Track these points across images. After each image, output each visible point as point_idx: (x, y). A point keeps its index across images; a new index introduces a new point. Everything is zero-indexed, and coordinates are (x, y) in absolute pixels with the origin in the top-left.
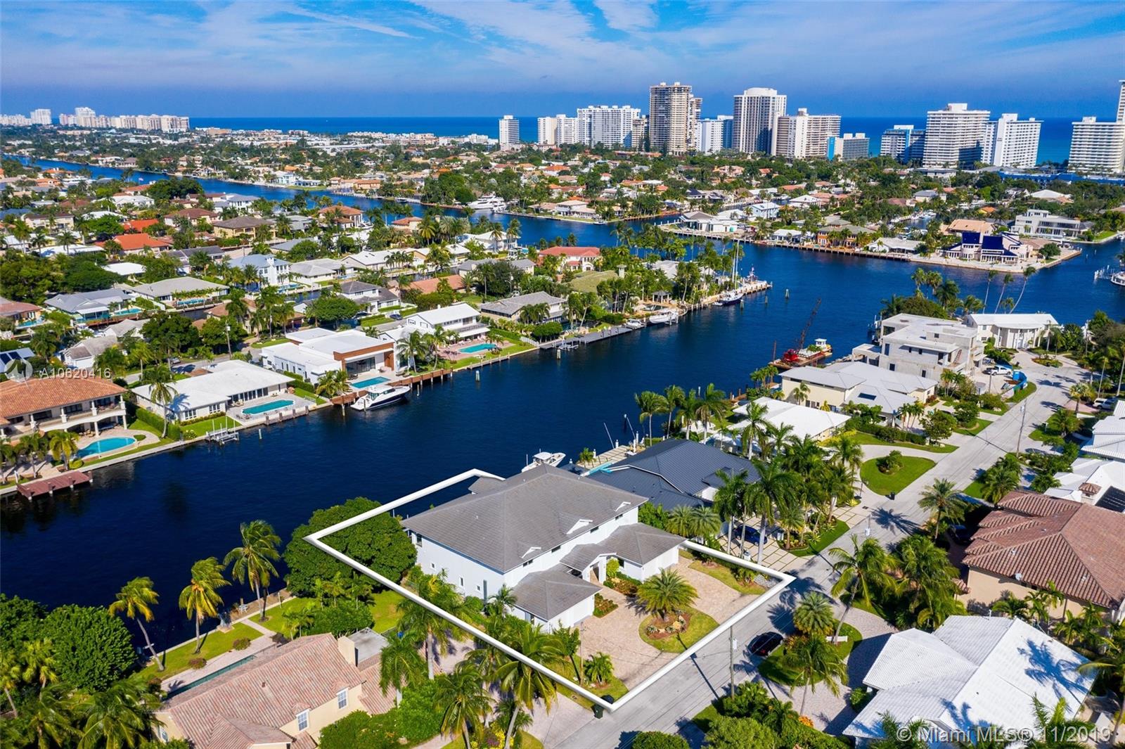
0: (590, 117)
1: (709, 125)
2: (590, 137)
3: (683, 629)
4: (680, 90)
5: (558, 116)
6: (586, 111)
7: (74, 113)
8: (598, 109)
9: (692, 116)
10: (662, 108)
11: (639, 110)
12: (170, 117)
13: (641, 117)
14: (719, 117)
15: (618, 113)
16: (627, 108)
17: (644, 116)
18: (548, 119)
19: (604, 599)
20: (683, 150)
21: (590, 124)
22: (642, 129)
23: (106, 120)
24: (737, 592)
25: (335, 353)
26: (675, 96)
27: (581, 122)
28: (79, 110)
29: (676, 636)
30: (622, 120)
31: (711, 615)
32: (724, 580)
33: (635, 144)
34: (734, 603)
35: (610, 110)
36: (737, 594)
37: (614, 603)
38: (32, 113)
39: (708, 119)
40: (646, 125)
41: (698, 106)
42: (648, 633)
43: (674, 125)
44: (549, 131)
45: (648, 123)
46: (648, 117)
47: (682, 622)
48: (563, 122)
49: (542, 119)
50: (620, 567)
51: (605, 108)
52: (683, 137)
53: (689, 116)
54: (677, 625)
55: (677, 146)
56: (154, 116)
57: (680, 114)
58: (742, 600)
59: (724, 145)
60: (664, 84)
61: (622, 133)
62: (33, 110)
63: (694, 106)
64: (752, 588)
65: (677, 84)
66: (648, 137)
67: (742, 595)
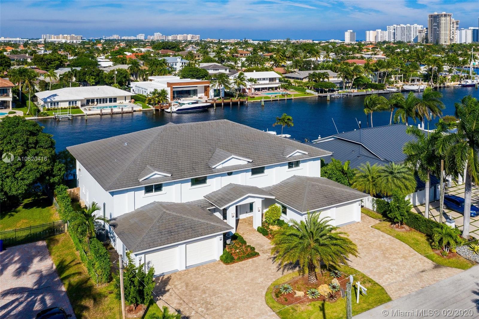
0: (394, 29)
1: (463, 32)
2: (394, 39)
3: (331, 296)
4: (445, 15)
5: (377, 30)
6: (392, 27)
7: (153, 35)
8: (398, 26)
9: (454, 29)
10: (435, 24)
11: (422, 26)
12: (191, 35)
13: (423, 29)
14: (470, 28)
15: (410, 27)
16: (415, 25)
17: (425, 28)
18: (371, 32)
19: (248, 244)
20: (448, 44)
21: (394, 33)
22: (423, 34)
23: (166, 37)
24: (430, 262)
25: (168, 83)
26: (443, 19)
27: (389, 33)
28: (155, 34)
29: (319, 304)
30: (412, 31)
31: (383, 285)
32: (414, 245)
33: (420, 40)
34: (423, 274)
35: (405, 26)
36: (429, 264)
37: (256, 251)
38: (137, 36)
39: (463, 29)
40: (426, 32)
41: (457, 24)
42: (278, 294)
43: (443, 32)
44: (371, 37)
45: (427, 31)
46: (427, 28)
47: (334, 287)
48: (379, 33)
49: (368, 32)
50: (283, 215)
51: (402, 25)
52: (448, 38)
53: (452, 29)
54: (324, 290)
55: (444, 41)
56: (185, 35)
57: (445, 27)
58: (436, 271)
59: (473, 40)
60: (436, 13)
61: (412, 37)
62: (138, 35)
63: (455, 24)
64: (453, 259)
65: (444, 13)
66: (427, 37)
67: (437, 266)
